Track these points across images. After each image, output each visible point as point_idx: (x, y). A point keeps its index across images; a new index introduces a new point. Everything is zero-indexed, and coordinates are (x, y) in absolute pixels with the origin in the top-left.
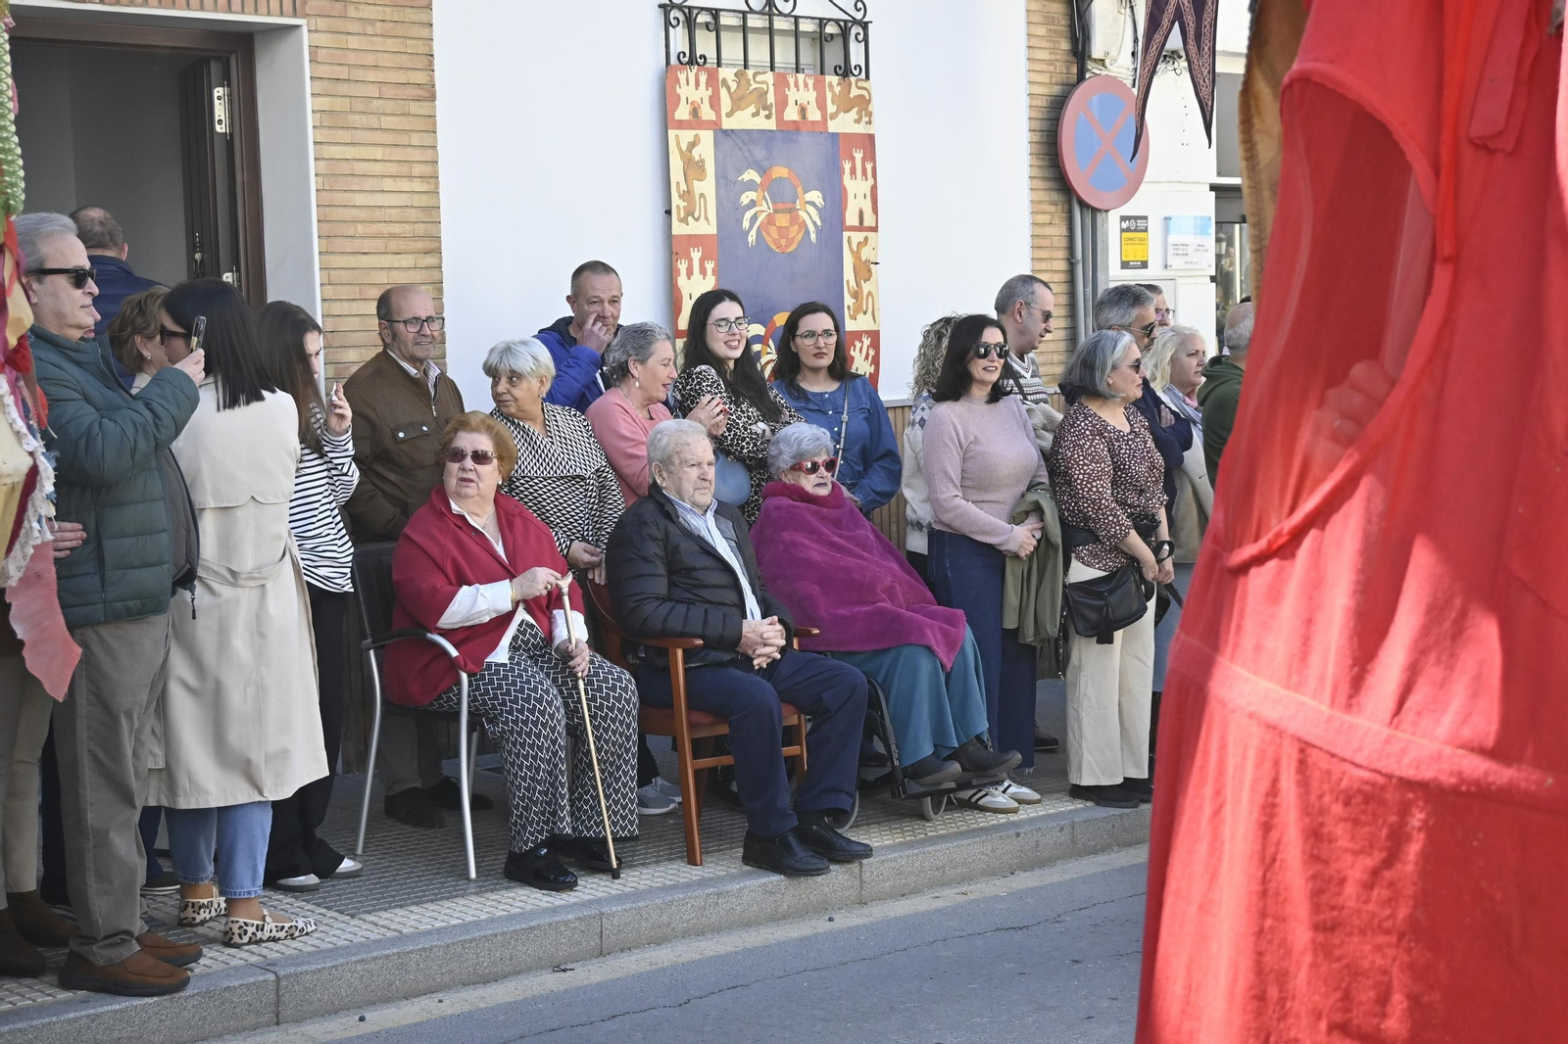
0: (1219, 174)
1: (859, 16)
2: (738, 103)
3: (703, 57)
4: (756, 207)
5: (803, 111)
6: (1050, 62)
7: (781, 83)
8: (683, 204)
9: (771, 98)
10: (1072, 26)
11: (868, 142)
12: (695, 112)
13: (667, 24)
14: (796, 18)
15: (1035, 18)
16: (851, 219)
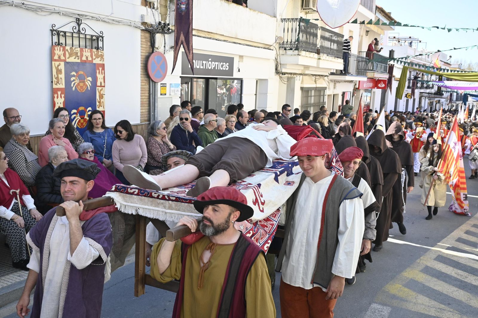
0: (182, 74)
1: (101, 35)
2: (71, 55)
3: (62, 43)
4: (75, 82)
5: (87, 58)
6: (146, 48)
7: (82, 51)
8: (56, 80)
9: (79, 54)
10: (151, 39)
11: (103, 66)
12: (59, 57)
13: (52, 35)
14: (86, 35)
15: (143, 37)
16: (99, 84)
